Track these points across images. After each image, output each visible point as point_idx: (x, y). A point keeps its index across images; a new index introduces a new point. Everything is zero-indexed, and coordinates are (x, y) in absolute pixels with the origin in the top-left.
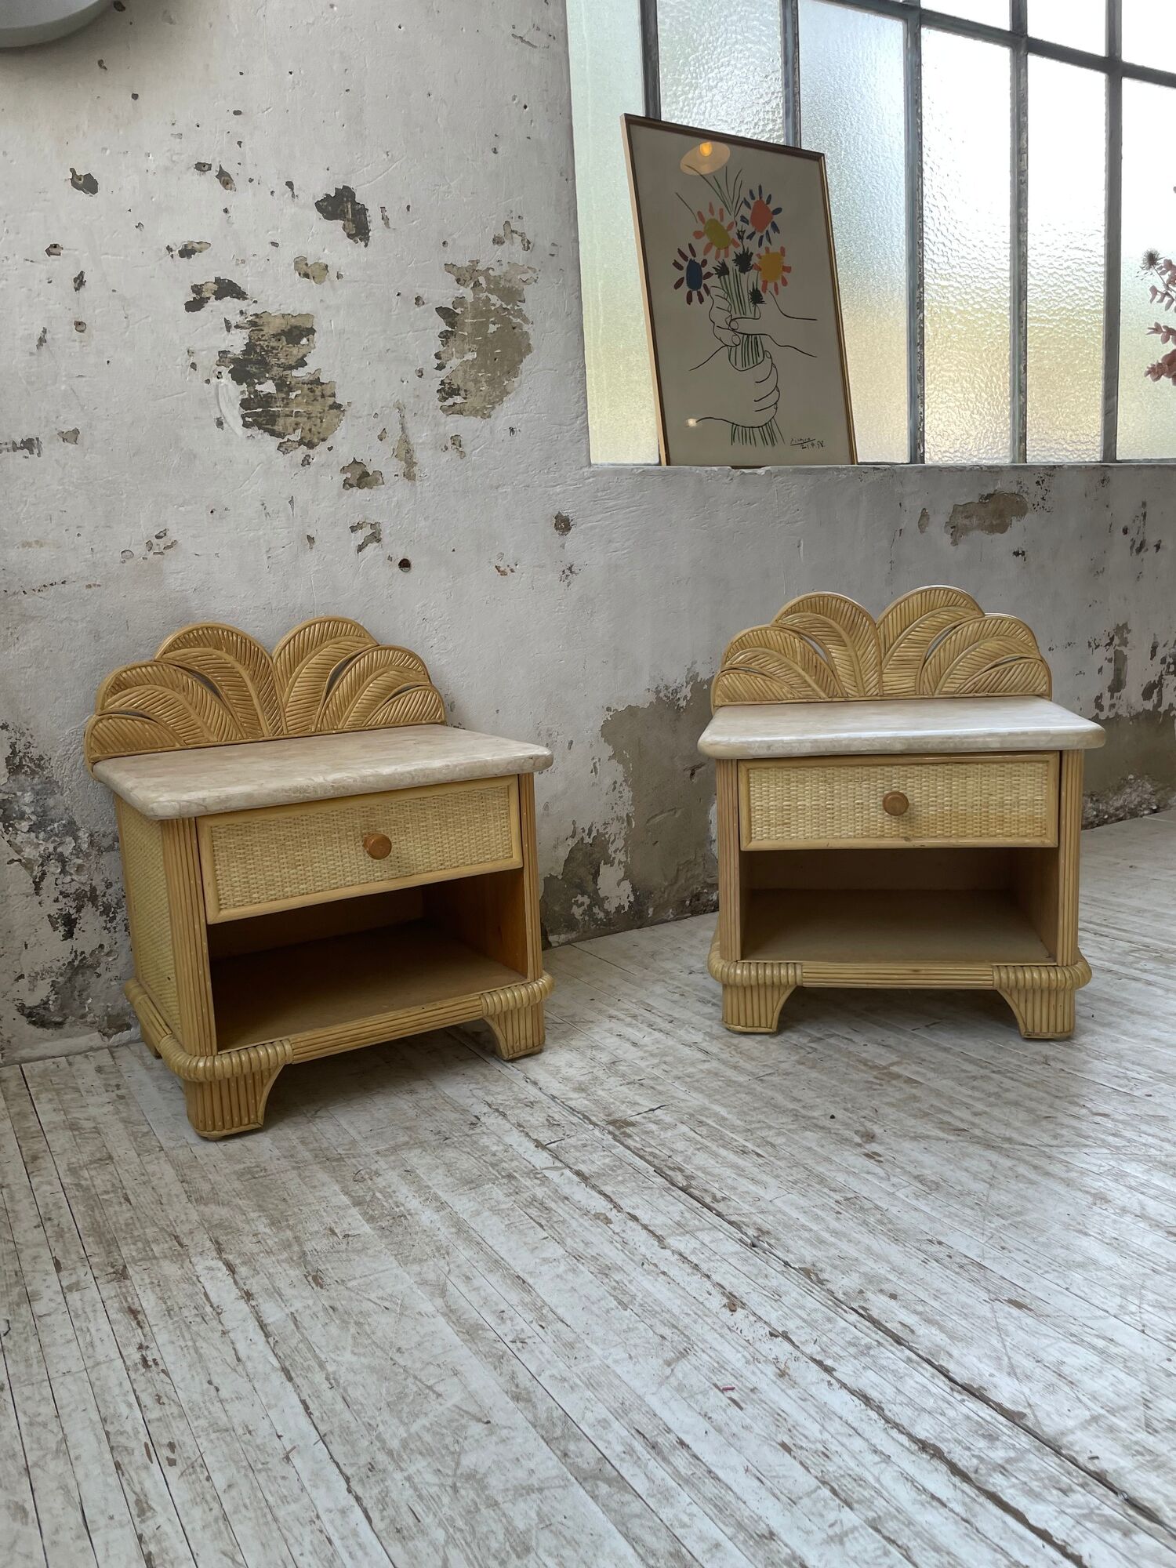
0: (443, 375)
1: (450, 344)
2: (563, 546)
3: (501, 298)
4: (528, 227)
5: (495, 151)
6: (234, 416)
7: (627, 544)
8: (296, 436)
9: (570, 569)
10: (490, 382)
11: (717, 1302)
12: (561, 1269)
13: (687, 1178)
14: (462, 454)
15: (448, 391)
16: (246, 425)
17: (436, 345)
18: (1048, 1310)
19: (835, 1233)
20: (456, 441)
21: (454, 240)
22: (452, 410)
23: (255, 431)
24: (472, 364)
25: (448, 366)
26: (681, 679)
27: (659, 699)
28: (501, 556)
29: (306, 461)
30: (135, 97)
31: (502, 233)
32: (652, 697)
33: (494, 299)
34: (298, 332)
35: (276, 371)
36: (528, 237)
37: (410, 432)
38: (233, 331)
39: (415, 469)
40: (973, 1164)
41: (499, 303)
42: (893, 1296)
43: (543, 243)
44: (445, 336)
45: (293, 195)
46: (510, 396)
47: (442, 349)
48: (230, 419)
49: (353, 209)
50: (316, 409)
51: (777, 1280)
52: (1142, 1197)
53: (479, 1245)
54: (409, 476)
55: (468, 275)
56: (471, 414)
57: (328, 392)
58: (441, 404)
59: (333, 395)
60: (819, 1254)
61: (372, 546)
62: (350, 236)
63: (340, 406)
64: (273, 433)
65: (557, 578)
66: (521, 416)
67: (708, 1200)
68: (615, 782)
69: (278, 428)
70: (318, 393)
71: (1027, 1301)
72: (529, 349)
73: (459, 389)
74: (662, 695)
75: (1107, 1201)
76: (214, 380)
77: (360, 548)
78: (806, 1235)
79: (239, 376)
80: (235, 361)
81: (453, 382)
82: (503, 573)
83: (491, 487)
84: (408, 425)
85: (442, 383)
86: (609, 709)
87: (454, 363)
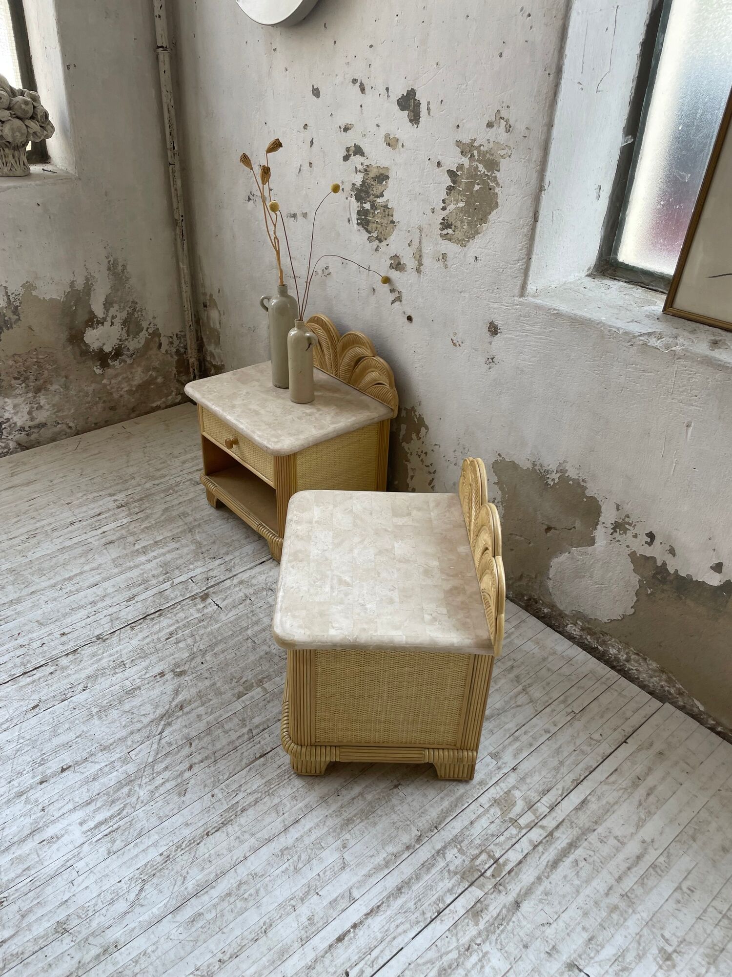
0: (444, 213)
1: (452, 194)
2: (490, 343)
3: (485, 167)
4: (512, 115)
5: (501, 55)
6: (354, 217)
7: (533, 359)
8: (375, 235)
9: (492, 359)
10: (469, 224)
11: (66, 631)
12: (99, 593)
13: (153, 619)
14: (446, 266)
15: (446, 224)
16: (358, 224)
17: (443, 195)
18: (29, 715)
19: (100, 659)
20: (444, 256)
21: (463, 124)
22: (445, 237)
23: (360, 228)
24: (461, 210)
25: (448, 209)
26: (553, 467)
27: (534, 470)
28: (455, 334)
29: (377, 249)
30: (335, 42)
31: (493, 119)
32: (530, 466)
33: (481, 167)
34: (382, 178)
35: (372, 197)
36: (511, 122)
37: (423, 246)
38: (358, 173)
39: (422, 267)
40: (148, 708)
41: (483, 170)
42: (51, 673)
43: (520, 127)
44: (450, 189)
45: (388, 96)
46: (479, 235)
47: (447, 197)
48: (353, 219)
49: (414, 103)
50: (385, 221)
51: (72, 644)
52: (103, 764)
53: (121, 573)
54: (418, 271)
55: (468, 149)
56: (455, 242)
57: (390, 214)
58: (440, 232)
59: (392, 216)
60: (86, 655)
61: (397, 303)
62: (411, 121)
63: (393, 222)
64: (367, 231)
65: (484, 360)
66: (483, 250)
67: (133, 625)
68: (495, 499)
69: (369, 228)
70: (387, 213)
71: (37, 710)
72: (497, 205)
73: (451, 225)
74: (537, 468)
75: (101, 750)
76: (349, 198)
77: (393, 302)
78: (100, 652)
79: (359, 198)
80: (357, 189)
81: (449, 219)
82: (455, 345)
83: (458, 291)
84: (423, 241)
85: (443, 219)
86: (500, 455)
87: (451, 207)
